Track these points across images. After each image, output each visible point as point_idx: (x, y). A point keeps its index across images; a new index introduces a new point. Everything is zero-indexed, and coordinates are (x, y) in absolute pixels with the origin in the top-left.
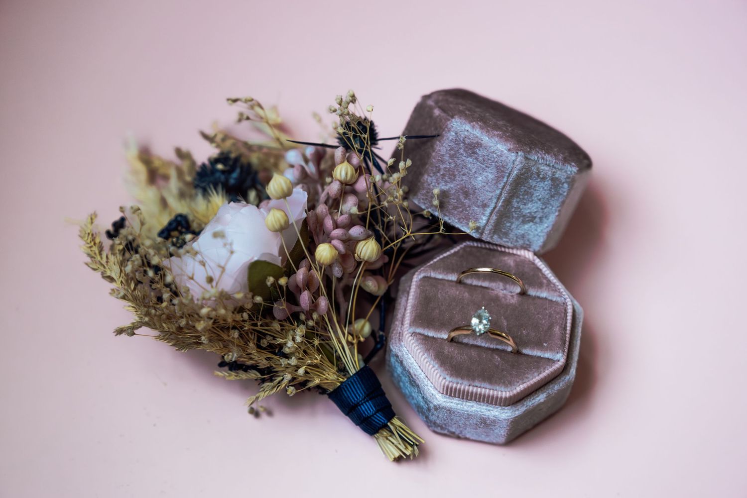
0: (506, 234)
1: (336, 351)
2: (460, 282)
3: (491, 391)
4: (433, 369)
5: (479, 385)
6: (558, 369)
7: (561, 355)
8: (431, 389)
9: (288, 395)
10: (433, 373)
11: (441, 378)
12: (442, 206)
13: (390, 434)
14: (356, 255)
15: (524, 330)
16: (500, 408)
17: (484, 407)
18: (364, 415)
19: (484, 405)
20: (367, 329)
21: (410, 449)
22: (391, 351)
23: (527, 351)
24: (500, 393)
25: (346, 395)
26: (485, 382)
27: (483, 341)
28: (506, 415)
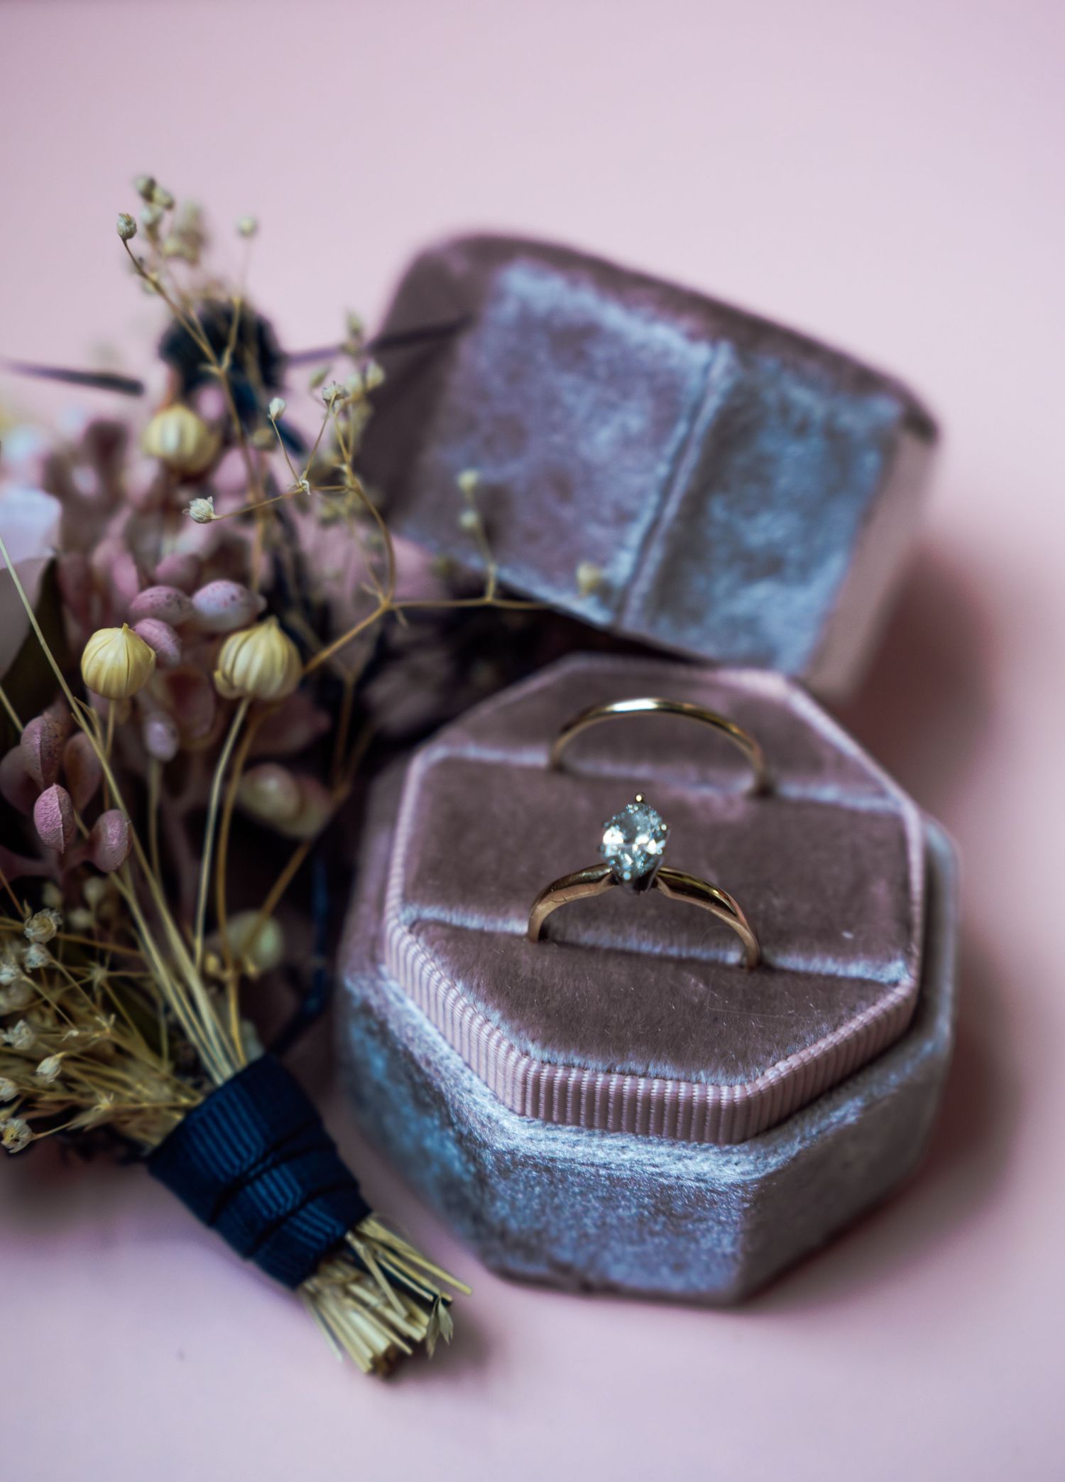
0: (696, 616)
1: (168, 1008)
2: (558, 768)
3: (683, 1086)
4: (487, 1029)
5: (640, 1069)
6: (897, 1009)
7: (900, 964)
8: (484, 1101)
9: (6, 1150)
10: (488, 1041)
11: (514, 1055)
12: (491, 533)
13: (353, 1273)
14: (218, 675)
15: (776, 895)
16: (716, 1149)
17: (662, 1149)
18: (265, 1213)
19: (661, 1144)
20: (269, 941)
21: (425, 1319)
22: (348, 996)
23: (793, 961)
24: (711, 1090)
25: (202, 1150)
26: (658, 1059)
27: (645, 933)
28: (739, 1169)
